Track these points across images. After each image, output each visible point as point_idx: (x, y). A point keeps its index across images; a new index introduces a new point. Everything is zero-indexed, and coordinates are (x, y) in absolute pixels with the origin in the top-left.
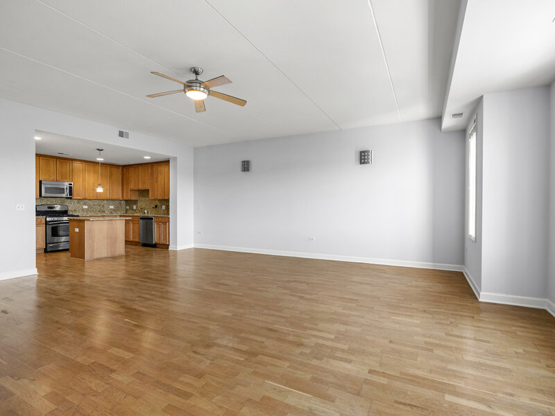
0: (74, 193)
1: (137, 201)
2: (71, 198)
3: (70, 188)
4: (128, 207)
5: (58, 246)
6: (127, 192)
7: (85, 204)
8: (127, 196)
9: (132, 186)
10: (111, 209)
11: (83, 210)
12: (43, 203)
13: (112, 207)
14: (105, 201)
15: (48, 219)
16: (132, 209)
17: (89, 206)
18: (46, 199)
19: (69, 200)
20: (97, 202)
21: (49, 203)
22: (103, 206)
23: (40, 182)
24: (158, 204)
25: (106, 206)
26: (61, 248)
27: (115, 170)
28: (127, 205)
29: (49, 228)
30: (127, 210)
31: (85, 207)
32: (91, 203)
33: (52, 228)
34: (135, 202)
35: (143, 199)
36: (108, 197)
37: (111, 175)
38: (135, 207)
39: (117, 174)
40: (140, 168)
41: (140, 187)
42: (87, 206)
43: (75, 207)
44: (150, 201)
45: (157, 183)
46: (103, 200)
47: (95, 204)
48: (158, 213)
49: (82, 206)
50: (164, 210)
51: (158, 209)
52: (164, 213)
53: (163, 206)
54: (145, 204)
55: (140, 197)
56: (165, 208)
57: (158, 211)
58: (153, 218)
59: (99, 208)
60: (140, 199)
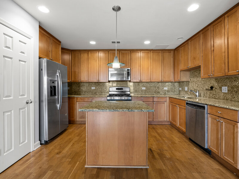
1: (189, 82)
3: (128, 73)
4: (180, 89)
7: (143, 86)
9: (182, 67)
10: (165, 90)
11: (142, 90)
13: (166, 88)
14: (160, 84)
15: (108, 98)
16: (184, 91)
17: (146, 87)
20: (153, 84)
22: (158, 88)
24: (216, 85)
25: (161, 88)
27: (167, 55)
28: (180, 86)
30: (180, 91)
31: (144, 88)
32: (148, 85)
34: (187, 83)
35: (195, 80)
36: (160, 79)
37: (163, 59)
38: (186, 89)
39: (169, 58)
41: (190, 65)
42: (145, 88)
43: (136, 88)
44: (203, 81)
45: (213, 54)
46: (159, 82)
47: (152, 86)
48: (214, 97)
49: (141, 87)
50: (226, 93)
51: (216, 92)
52: (226, 98)
53: (223, 88)
54: (197, 85)
55: (191, 77)
56: (228, 90)
57: (214, 94)
58: (205, 107)
59: (155, 89)
60: (192, 79)
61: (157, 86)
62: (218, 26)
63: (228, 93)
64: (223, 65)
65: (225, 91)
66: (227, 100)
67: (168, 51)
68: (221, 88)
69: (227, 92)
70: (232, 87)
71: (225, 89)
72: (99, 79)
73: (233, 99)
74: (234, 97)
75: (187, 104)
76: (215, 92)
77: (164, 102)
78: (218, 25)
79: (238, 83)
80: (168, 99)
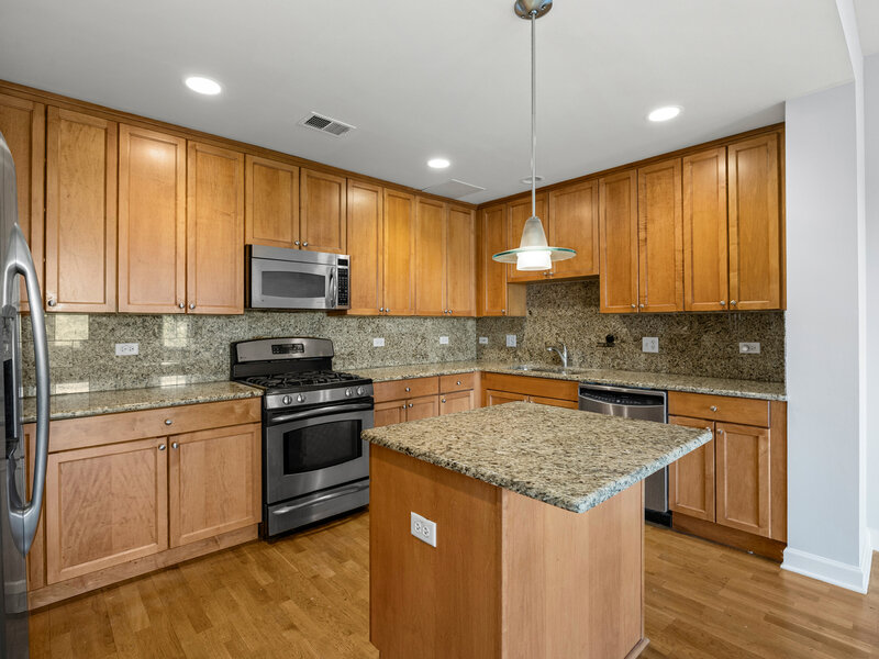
0: (355, 293)
1: (522, 318)
2: (341, 313)
3: (343, 275)
4: (484, 341)
5: (307, 510)
6: (496, 292)
7: (377, 332)
8: (494, 304)
10: (443, 347)
11: (373, 351)
12: (260, 332)
13: (444, 340)
14: (429, 323)
15: (273, 401)
16: (503, 347)
17: (388, 337)
18: (266, 319)
19: (334, 321)
20: (408, 325)
21: (277, 331)
22: (423, 336)
23: (248, 249)
24: (622, 331)
25: (430, 337)
26: (315, 518)
27: (458, 218)
28: (480, 332)
29: (275, 438)
30: (480, 348)
31: (379, 342)
32: (393, 328)
33: (286, 436)
34: (515, 324)
35: (549, 313)
36: (443, 308)
38: (511, 340)
40: (552, 199)
42: (383, 340)
43: (351, 344)
44: (580, 318)
45: (643, 249)
46: (426, 318)
47: (404, 331)
48: (618, 364)
49: (370, 338)
50: (653, 354)
51: (622, 350)
52: (653, 367)
53: (646, 340)
54: (555, 331)
55: (533, 305)
56: (661, 347)
57: (617, 357)
58: (662, 398)
59: (414, 344)
60: (535, 312)
61: (420, 333)
62: (659, 178)
63: (660, 354)
64: (679, 284)
65: (653, 348)
66: (657, 371)
67: (461, 208)
68: (638, 341)
69: (656, 350)
70: (671, 339)
71: (650, 345)
72: (191, 298)
73: (674, 370)
74: (677, 365)
75: (583, 391)
76: (621, 352)
77: (465, 393)
78: (660, 173)
79: (685, 328)
80: (477, 379)
